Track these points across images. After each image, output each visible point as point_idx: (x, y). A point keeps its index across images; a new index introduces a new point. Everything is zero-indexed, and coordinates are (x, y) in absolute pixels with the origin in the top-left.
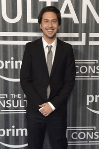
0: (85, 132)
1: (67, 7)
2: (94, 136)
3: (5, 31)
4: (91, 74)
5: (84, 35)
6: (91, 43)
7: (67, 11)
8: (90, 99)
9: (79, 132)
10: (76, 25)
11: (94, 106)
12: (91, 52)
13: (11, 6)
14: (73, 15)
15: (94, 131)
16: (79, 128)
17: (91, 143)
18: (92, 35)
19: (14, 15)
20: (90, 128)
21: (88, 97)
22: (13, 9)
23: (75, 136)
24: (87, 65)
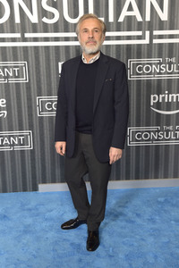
0: (149, 132)
1: (130, 4)
2: (158, 136)
3: (67, 32)
4: (155, 73)
5: (148, 33)
6: (155, 41)
7: (130, 8)
8: (154, 98)
9: (143, 132)
10: (140, 23)
11: (158, 105)
12: (155, 51)
15: (158, 131)
16: (143, 128)
17: (155, 143)
18: (156, 33)
20: (154, 128)
21: (152, 96)
22: (74, 8)
23: (139, 136)
24: (151, 64)
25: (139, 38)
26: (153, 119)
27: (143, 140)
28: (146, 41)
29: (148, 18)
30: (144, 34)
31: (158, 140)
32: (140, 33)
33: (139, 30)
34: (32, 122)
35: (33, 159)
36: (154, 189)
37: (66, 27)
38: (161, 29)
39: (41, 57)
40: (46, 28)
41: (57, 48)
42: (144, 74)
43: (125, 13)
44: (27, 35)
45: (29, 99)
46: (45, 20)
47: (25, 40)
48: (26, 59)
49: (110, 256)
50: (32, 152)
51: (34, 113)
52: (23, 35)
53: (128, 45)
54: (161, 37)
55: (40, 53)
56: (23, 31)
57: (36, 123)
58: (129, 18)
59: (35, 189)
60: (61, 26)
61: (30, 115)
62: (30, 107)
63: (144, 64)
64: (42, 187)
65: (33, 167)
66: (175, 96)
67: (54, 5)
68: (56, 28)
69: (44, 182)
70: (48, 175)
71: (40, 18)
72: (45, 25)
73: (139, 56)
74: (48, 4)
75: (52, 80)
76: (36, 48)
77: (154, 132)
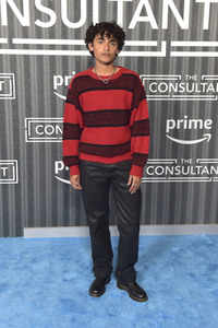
0: (164, 166)
2: (175, 171)
3: (66, 38)
4: (173, 93)
5: (164, 44)
6: (174, 54)
7: (143, 13)
8: (171, 124)
9: (156, 165)
10: (155, 31)
11: (175, 133)
12: (173, 66)
13: (73, 7)
14: (150, 18)
15: (175, 165)
16: (155, 161)
17: (170, 180)
18: (174, 44)
19: (76, 18)
20: (169, 161)
21: (168, 121)
22: (75, 10)
23: (151, 170)
24: (167, 82)
25: (154, 49)
26: (169, 150)
27: (155, 176)
28: (163, 54)
29: (165, 26)
30: (160, 44)
31: (174, 176)
32: (155, 43)
33: (153, 39)
34: (18, 150)
35: (18, 197)
36: (168, 236)
37: (65, 33)
38: (181, 39)
39: (32, 69)
40: (39, 33)
41: (53, 58)
42: (158, 93)
43: (137, 18)
44: (15, 41)
45: (16, 120)
46: (38, 23)
47: (12, 46)
48: (13, 70)
49: (110, 315)
50: (17, 187)
51: (21, 138)
52: (10, 41)
53: (139, 58)
54: (180, 49)
55: (31, 63)
56: (11, 36)
57: (23, 151)
58: (142, 25)
59: (19, 234)
60: (58, 31)
61: (16, 141)
62: (16, 131)
63: (159, 82)
64: (28, 232)
65: (18, 206)
66: (196, 121)
67: (51, 6)
68: (52, 33)
69: (31, 225)
70: (37, 217)
71: (32, 20)
72: (39, 29)
73: (153, 72)
74: (43, 4)
75: (45, 97)
76: (26, 57)
77: (170, 166)
